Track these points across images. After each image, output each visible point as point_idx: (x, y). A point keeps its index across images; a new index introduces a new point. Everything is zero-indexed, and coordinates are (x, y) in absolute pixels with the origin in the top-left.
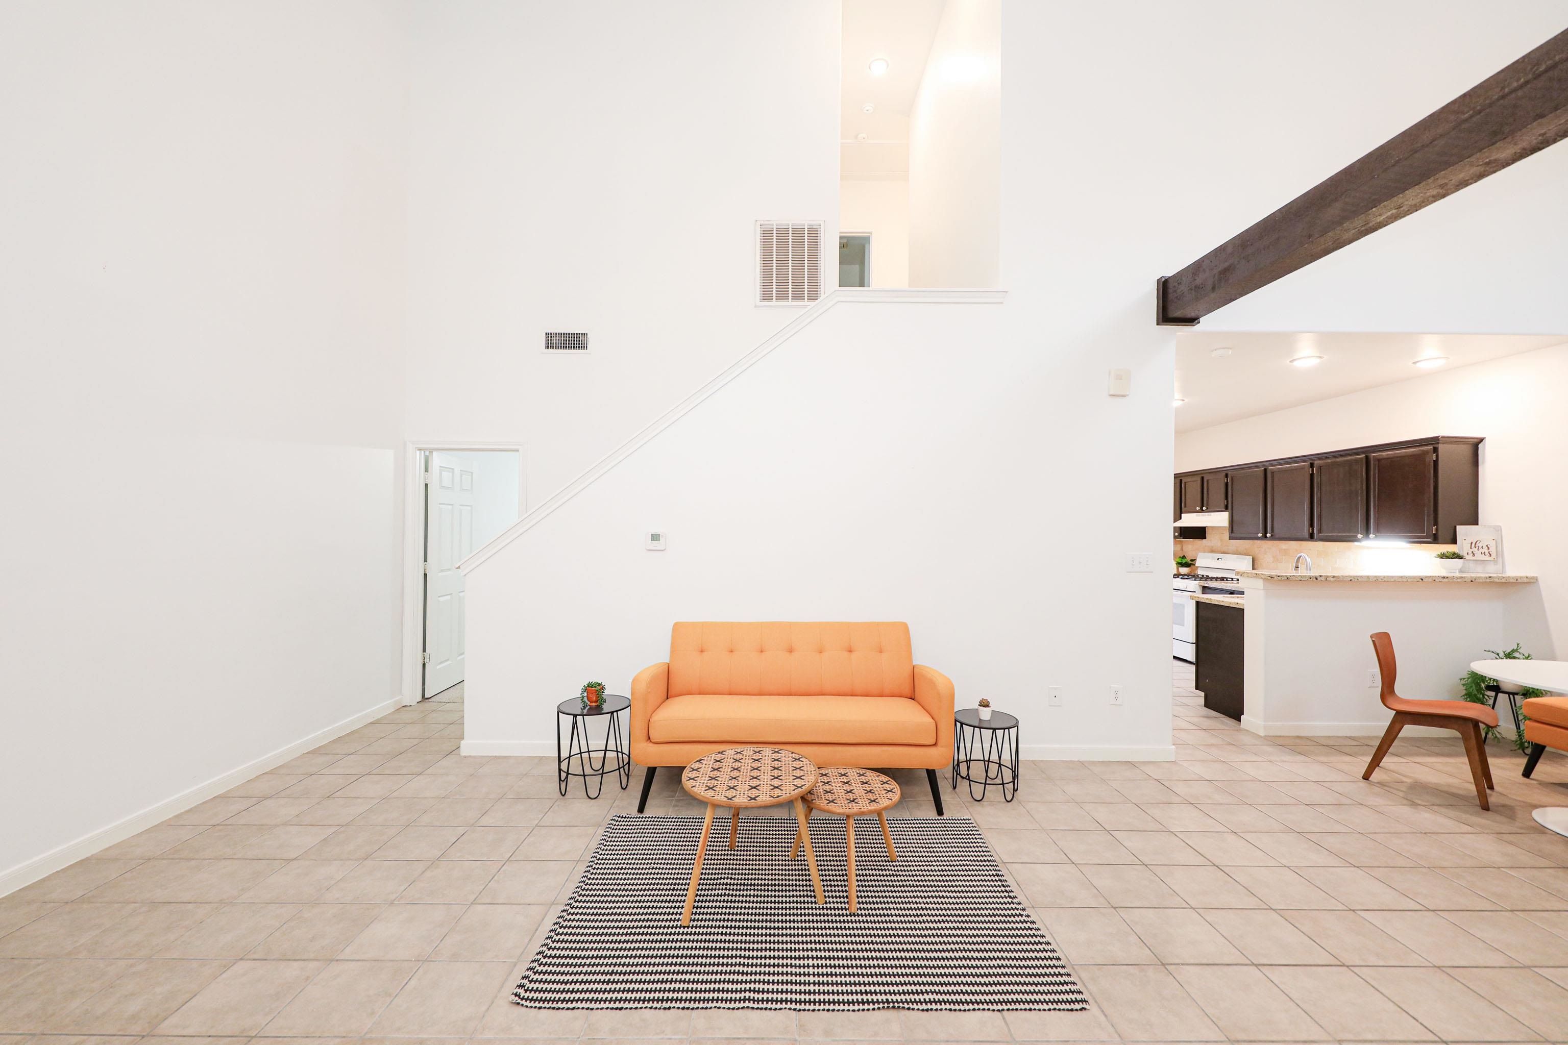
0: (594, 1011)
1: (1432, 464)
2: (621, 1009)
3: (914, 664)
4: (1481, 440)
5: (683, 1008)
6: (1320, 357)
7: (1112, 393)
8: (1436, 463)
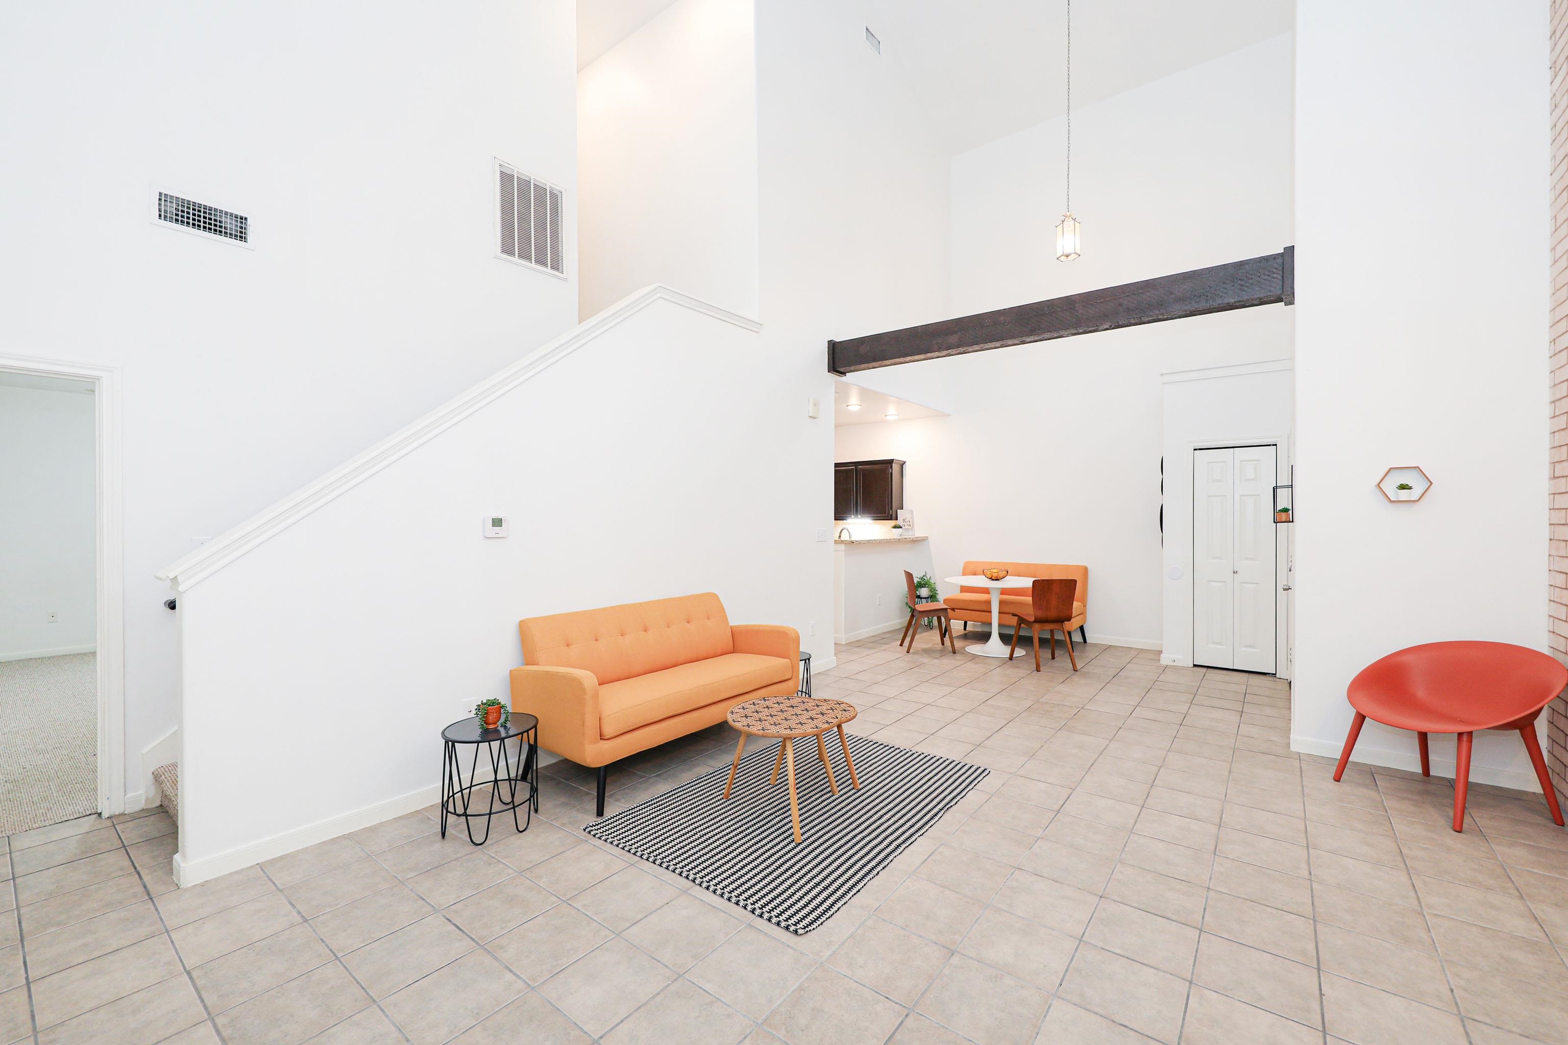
0: (848, 902)
1: (890, 474)
2: (859, 891)
3: (730, 625)
4: (905, 462)
5: (883, 868)
6: (861, 405)
7: (810, 415)
8: (892, 473)
